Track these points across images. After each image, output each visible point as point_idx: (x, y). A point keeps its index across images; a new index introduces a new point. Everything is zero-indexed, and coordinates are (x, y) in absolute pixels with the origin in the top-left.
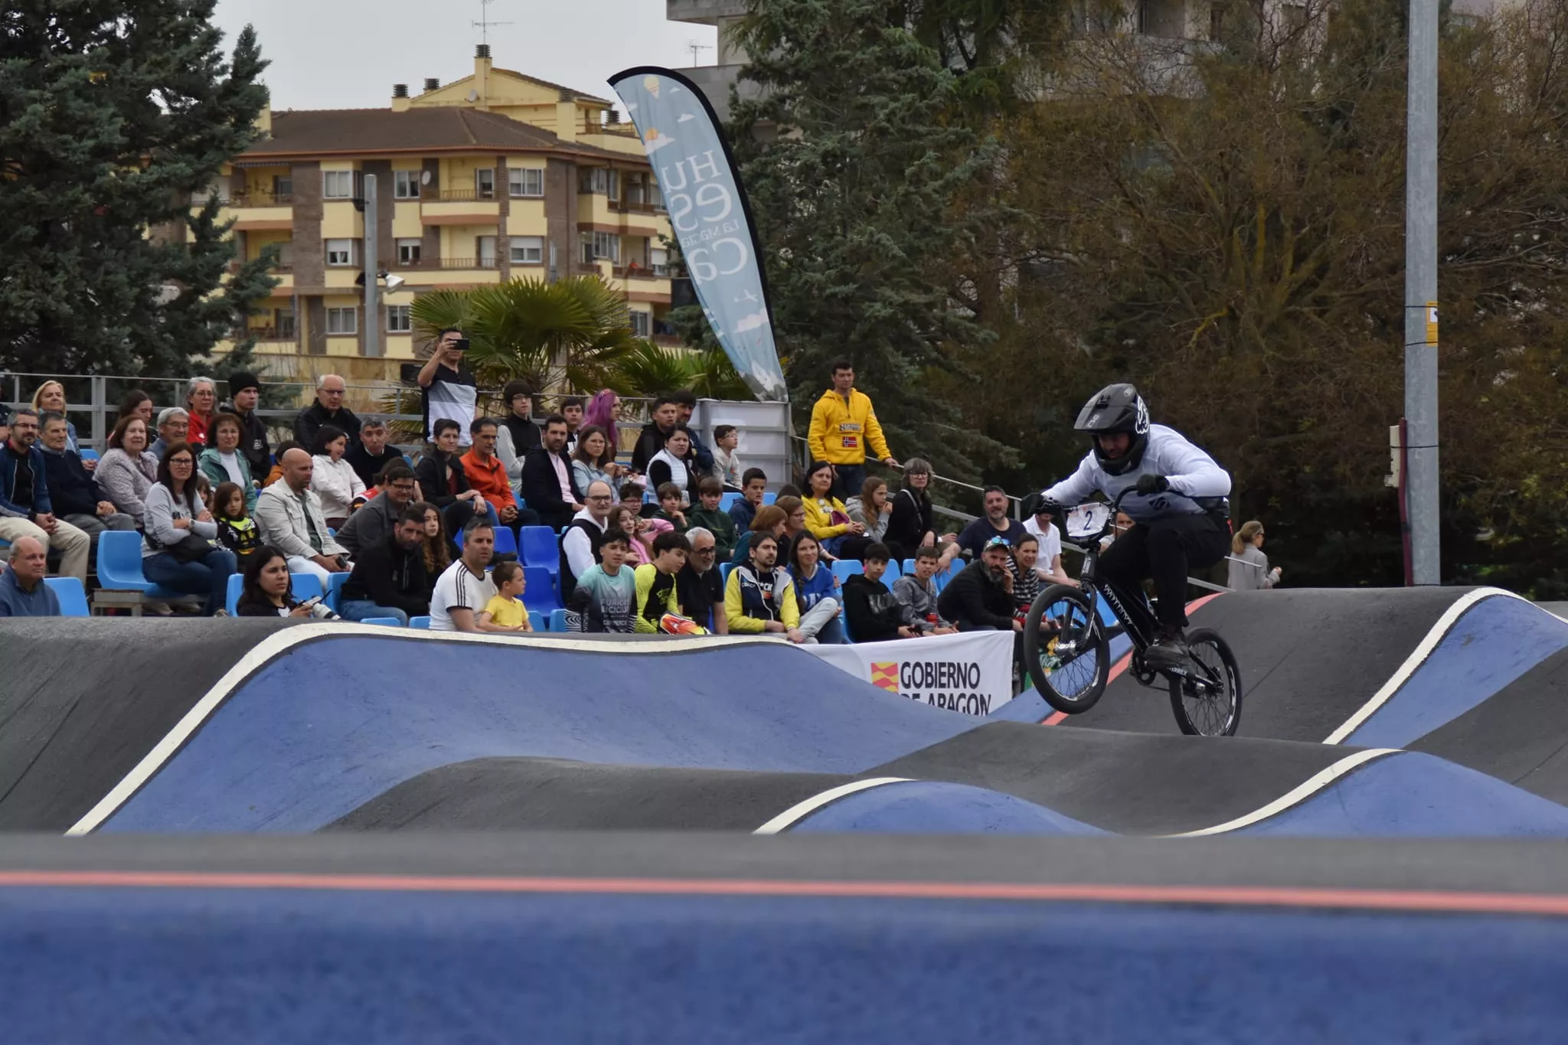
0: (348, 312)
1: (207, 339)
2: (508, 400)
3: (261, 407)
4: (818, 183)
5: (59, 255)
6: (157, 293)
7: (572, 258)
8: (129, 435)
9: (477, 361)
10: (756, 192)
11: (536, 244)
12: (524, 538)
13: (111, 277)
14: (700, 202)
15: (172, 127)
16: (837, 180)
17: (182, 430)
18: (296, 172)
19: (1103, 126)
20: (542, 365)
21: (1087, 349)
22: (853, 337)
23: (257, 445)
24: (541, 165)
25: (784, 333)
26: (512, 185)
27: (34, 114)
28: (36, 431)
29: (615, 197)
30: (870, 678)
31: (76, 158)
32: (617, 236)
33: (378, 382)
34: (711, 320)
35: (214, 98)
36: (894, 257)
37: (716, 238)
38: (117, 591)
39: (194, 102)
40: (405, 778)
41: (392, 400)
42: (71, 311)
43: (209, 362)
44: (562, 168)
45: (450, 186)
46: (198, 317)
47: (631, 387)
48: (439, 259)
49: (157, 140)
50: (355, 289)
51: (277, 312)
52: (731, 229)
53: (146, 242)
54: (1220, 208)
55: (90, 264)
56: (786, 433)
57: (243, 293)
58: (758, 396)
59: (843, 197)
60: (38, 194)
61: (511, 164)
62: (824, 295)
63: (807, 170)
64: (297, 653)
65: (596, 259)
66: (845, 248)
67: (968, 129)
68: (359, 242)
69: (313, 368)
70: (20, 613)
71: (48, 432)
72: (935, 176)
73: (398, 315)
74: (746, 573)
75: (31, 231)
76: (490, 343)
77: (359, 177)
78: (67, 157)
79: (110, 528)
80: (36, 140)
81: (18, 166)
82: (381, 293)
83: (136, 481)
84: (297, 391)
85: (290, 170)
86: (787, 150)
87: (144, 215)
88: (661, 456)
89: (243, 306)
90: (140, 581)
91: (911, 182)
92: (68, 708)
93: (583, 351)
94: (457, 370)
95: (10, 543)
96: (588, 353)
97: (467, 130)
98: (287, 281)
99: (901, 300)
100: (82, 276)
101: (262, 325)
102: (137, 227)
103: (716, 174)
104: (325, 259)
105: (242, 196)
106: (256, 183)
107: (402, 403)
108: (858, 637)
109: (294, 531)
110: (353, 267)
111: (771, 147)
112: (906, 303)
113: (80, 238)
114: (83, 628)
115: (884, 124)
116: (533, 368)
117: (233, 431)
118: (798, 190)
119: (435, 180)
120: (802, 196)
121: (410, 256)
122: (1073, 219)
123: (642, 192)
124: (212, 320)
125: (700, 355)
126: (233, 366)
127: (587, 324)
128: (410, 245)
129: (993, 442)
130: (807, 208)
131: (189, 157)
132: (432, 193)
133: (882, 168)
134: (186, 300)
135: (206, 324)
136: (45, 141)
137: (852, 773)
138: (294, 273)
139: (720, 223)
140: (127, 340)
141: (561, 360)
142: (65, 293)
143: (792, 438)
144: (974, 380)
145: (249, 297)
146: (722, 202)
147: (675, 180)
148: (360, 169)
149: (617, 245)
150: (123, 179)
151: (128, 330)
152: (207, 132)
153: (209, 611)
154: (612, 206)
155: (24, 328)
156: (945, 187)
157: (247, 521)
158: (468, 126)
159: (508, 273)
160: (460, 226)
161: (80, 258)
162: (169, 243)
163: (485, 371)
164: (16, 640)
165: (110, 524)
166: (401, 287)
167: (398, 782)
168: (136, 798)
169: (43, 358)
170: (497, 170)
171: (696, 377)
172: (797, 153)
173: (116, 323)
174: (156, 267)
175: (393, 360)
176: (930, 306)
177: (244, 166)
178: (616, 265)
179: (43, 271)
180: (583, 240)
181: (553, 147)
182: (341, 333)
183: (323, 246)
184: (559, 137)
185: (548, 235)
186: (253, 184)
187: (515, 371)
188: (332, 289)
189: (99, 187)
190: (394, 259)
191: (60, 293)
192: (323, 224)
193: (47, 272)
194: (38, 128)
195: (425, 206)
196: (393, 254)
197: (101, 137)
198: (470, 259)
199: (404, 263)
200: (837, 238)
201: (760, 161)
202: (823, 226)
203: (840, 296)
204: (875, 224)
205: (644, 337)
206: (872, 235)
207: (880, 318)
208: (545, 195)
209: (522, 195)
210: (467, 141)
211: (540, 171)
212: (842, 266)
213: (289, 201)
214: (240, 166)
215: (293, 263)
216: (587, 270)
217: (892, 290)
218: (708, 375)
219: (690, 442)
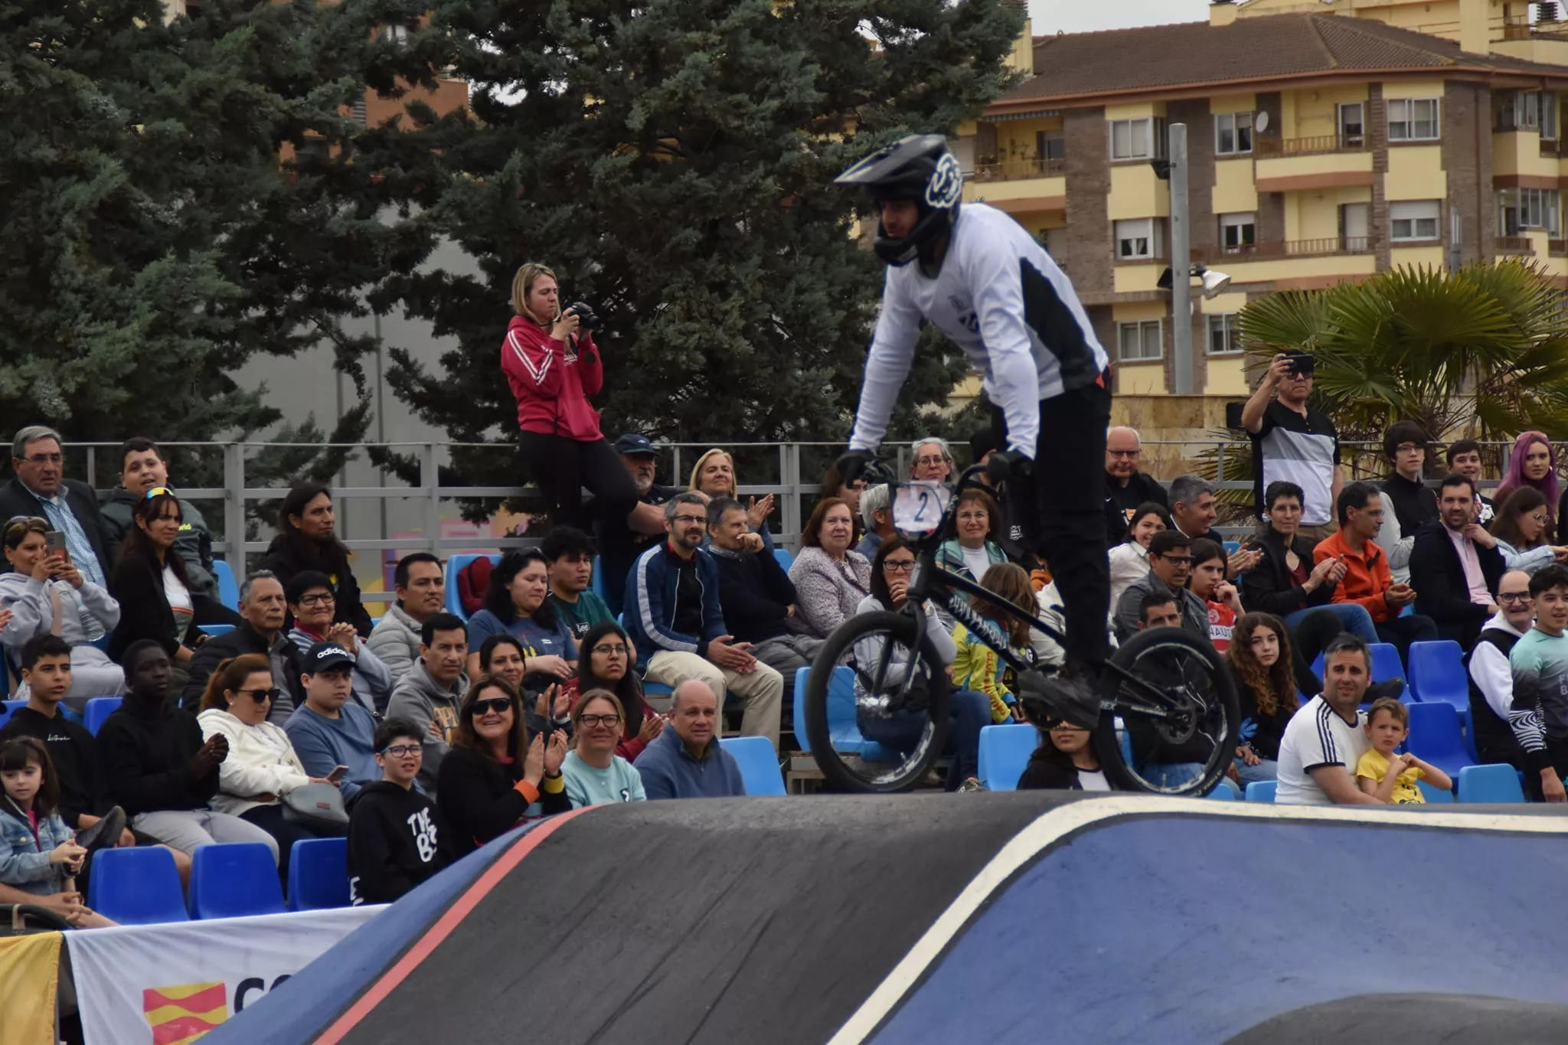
0: (1149, 327)
1: (942, 380)
2: (1389, 452)
5: (733, 268)
7: (1486, 231)
9: (1337, 396)
11: (1430, 212)
12: (1415, 660)
13: (806, 297)
15: (888, 74)
18: (1070, 124)
20: (1437, 396)
23: (1015, 534)
24: (1435, 92)
26: (1392, 124)
27: (696, 66)
28: (703, 526)
29: (1551, 133)
31: (753, 126)
32: (1555, 192)
33: (1194, 431)
35: (947, 27)
39: (919, 35)
41: (1214, 458)
42: (751, 349)
43: (945, 413)
44: (1470, 95)
45: (1297, 131)
48: (1283, 241)
49: (867, 94)
50: (1158, 293)
53: (855, 242)
55: (777, 280)
60: (702, 182)
61: (1389, 93)
64: (1077, 842)
65: (1523, 229)
68: (1163, 223)
71: (726, 526)
73: (1224, 328)
75: (692, 235)
76: (1358, 368)
77: (1161, 127)
78: (743, 125)
80: (698, 104)
81: (672, 141)
82: (1198, 297)
83: (841, 593)
85: (1061, 121)
87: (850, 204)
90: (854, 739)
92: (757, 930)
93: (1500, 374)
94: (1305, 414)
95: (673, 688)
96: (1507, 378)
97: (1321, 46)
100: (765, 298)
102: (841, 222)
104: (1115, 251)
105: (991, 165)
106: (1013, 143)
107: (1228, 462)
110: (1156, 261)
113: (761, 242)
114: (773, 813)
116: (1425, 402)
117: (979, 515)
119: (1275, 125)
121: (1240, 240)
127: (1505, 331)
128: (1239, 223)
132: (1271, 144)
135: (941, 360)
136: (710, 104)
140: (829, 387)
141: (1469, 386)
142: (742, 323)
148: (1164, 115)
149: (1556, 205)
150: (820, 154)
151: (830, 372)
152: (936, 79)
154: (1546, 148)
155: (688, 376)
158: (1324, 39)
159: (1388, 258)
160: (1314, 191)
161: (762, 272)
163: (1351, 409)
165: (811, 655)
166: (1226, 286)
169: (713, 418)
170: (1368, 104)
173: (814, 363)
175: (1215, 398)
177: (993, 120)
178: (1554, 238)
179: (711, 292)
180: (1503, 203)
181: (1453, 64)
182: (1140, 359)
183: (1110, 232)
184: (1464, 48)
185: (1448, 196)
186: (1007, 146)
187: (1398, 408)
188: (1124, 294)
189: (786, 167)
190: (1216, 245)
191: (735, 324)
192: (1111, 198)
193: (716, 295)
194: (701, 87)
195: (1260, 164)
196: (1214, 238)
197: (788, 95)
198: (1330, 239)
199: (1230, 251)
208: (1442, 137)
209: (1408, 139)
210: (1324, 64)
211: (1435, 101)
213: (1060, 168)
214: (988, 121)
215: (1068, 259)
216: (1508, 247)
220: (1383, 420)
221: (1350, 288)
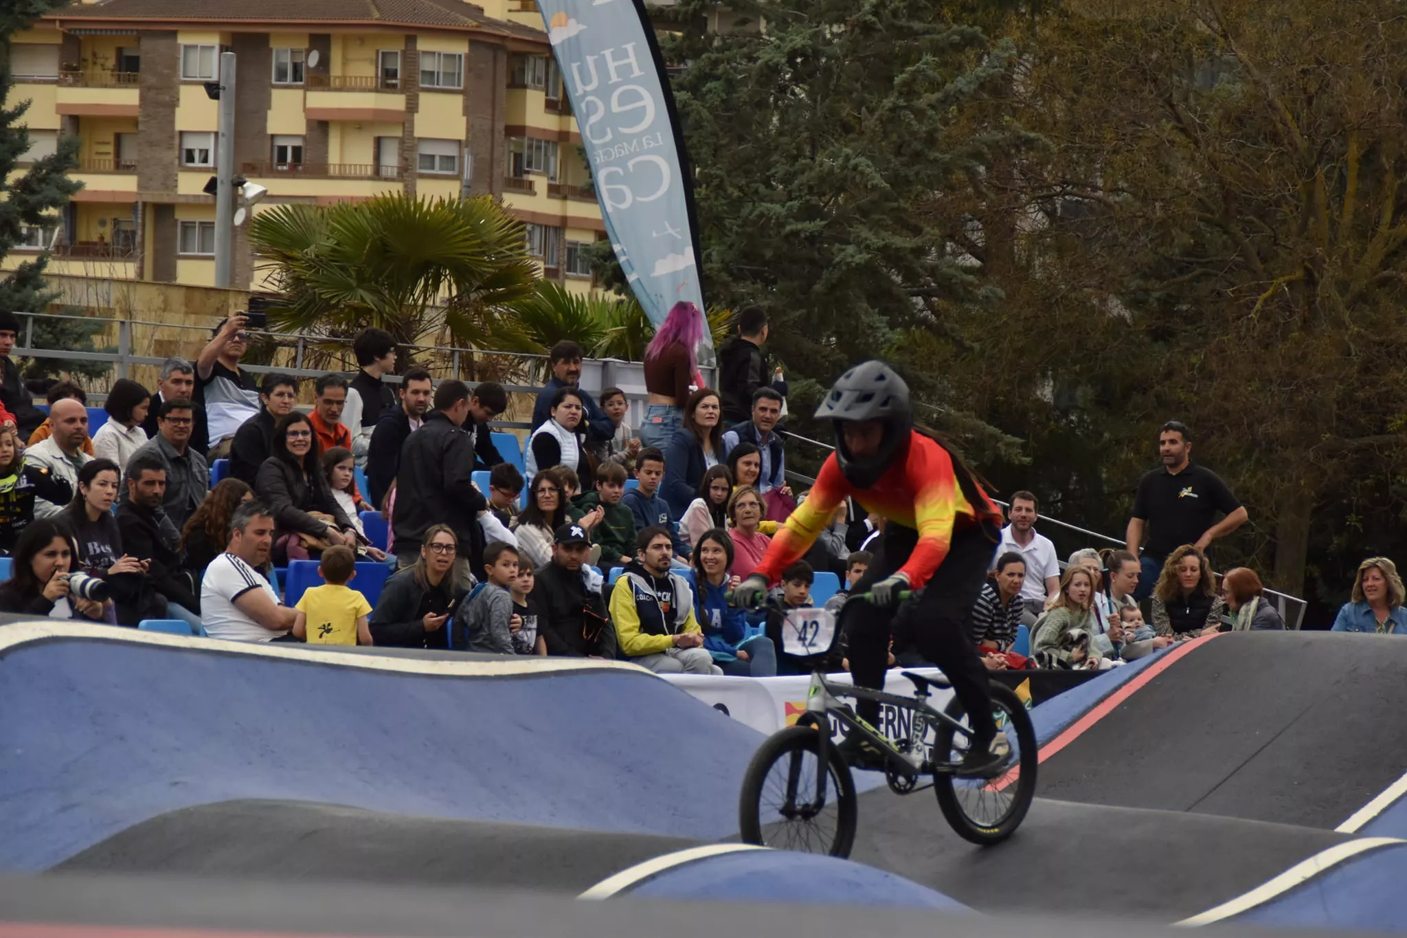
0: (206, 226)
4: (782, 89)
7: (497, 171)
9: (332, 298)
11: (452, 151)
14: (616, 108)
16: (807, 87)
18: (147, 45)
19: (1153, 30)
20: (415, 306)
21: (1127, 314)
22: (818, 287)
24: (461, 48)
26: (424, 72)
29: (555, 93)
30: (782, 722)
32: (555, 143)
34: (622, 259)
36: (875, 187)
37: (636, 154)
40: (136, 821)
44: (490, 54)
45: (344, 71)
47: (528, 338)
48: (326, 164)
51: (116, 222)
52: (652, 144)
54: (1302, 143)
57: (33, 199)
59: (814, 108)
61: (422, 45)
62: (783, 233)
63: (769, 72)
65: (528, 172)
66: (813, 174)
67: (978, 29)
72: (935, 86)
74: (639, 581)
76: (350, 276)
77: (223, 54)
84: (98, 327)
85: (138, 40)
86: (745, 45)
88: (547, 427)
91: (901, 94)
93: (467, 290)
96: (473, 295)
98: (112, 184)
99: (881, 243)
103: (637, 72)
104: (180, 158)
105: (73, 72)
106: (94, 55)
110: (209, 170)
111: (723, 40)
112: (886, 247)
115: (870, 18)
116: (404, 310)
119: (324, 63)
121: (289, 158)
122: (1108, 147)
125: (621, 302)
126: (18, 291)
127: (475, 255)
128: (290, 144)
129: (992, 429)
132: (320, 79)
133: (865, 74)
137: (713, 838)
138: (139, 174)
139: (638, 136)
144: (972, 349)
146: (643, 109)
147: (585, 80)
148: (228, 43)
154: (550, 106)
156: (945, 101)
157: (12, 479)
159: (414, 185)
160: (355, 123)
163: (342, 310)
166: (263, 197)
170: (404, 52)
171: (612, 331)
172: (757, 51)
175: (241, 292)
176: (920, 252)
177: (78, 33)
178: (553, 182)
180: (512, 148)
181: (477, 27)
182: (196, 253)
183: (177, 141)
184: (486, 14)
185: (467, 137)
186: (89, 56)
187: (380, 313)
188: (186, 196)
190: (268, 161)
192: (179, 112)
195: (310, 95)
196: (266, 155)
198: (366, 166)
199: (280, 168)
200: (803, 161)
201: (709, 58)
202: (786, 144)
203: (803, 235)
204: (853, 144)
205: (585, 275)
206: (847, 158)
207: (853, 265)
208: (465, 88)
209: (436, 86)
210: (368, 14)
211: (460, 56)
212: (808, 197)
213: (135, 81)
214: (72, 33)
215: (138, 161)
216: (514, 186)
217: (870, 230)
218: (628, 329)
219: (583, 410)
220: (368, 322)
221: (347, 207)
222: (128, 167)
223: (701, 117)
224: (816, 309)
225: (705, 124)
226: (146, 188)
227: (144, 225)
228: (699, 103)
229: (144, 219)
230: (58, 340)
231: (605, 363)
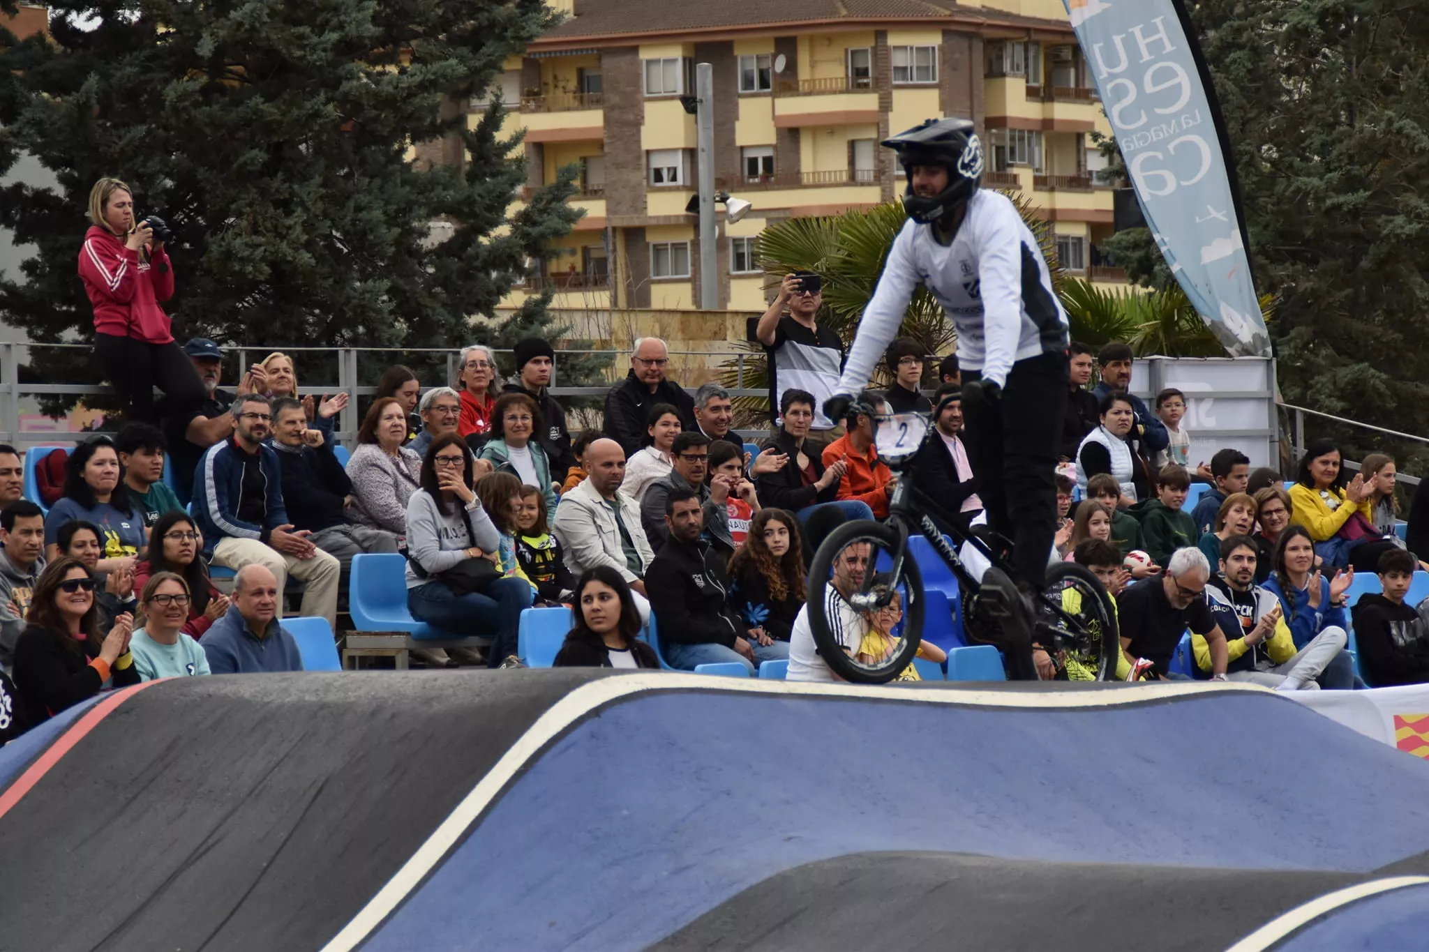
0: (679, 247)
1: (489, 293)
2: (891, 365)
3: (560, 383)
4: (1314, 53)
5: (296, 187)
6: (424, 234)
8: (385, 424)
9: (848, 312)
10: (1226, 69)
12: (912, 551)
13: (364, 215)
14: (1149, 88)
16: (1340, 49)
17: (451, 415)
18: (607, 62)
20: (934, 315)
22: (1365, 263)
23: (554, 434)
24: (934, 40)
25: (1266, 262)
26: (896, 68)
28: (267, 423)
29: (1036, 80)
30: (1392, 738)
31: (315, 57)
32: (1039, 133)
33: (717, 343)
34: (1163, 249)
36: (1422, 151)
37: (1172, 138)
38: (376, 634)
40: (754, 881)
41: (735, 368)
42: (313, 261)
43: (492, 323)
44: (964, 44)
45: (812, 74)
46: (477, 264)
48: (799, 172)
49: (420, 29)
50: (687, 217)
51: (586, 250)
52: (1191, 123)
53: (409, 166)
55: (337, 198)
56: (1270, 399)
57: (535, 230)
58: (1230, 350)
59: (1349, 71)
60: (265, 107)
61: (893, 40)
62: (1323, 209)
63: (1298, 35)
64: (605, 715)
65: (1011, 166)
66: (1353, 142)
68: (691, 154)
69: (629, 327)
70: (248, 668)
71: (282, 423)
73: (745, 250)
74: (1215, 592)
75: (258, 156)
76: (864, 287)
77: (690, 66)
78: (305, 56)
79: (366, 550)
80: (263, 34)
81: (240, 68)
82: (723, 221)
83: (396, 485)
84: (609, 360)
85: (599, 59)
86: (1269, 9)
87: (404, 131)
88: (1095, 435)
89: (534, 248)
90: (405, 620)
92: (311, 794)
94: (814, 328)
95: (235, 572)
98: (595, 210)
100: (326, 215)
101: (565, 268)
102: (396, 146)
103: (1169, 48)
104: (648, 178)
105: (535, 98)
106: (555, 77)
107: (747, 372)
108: (1377, 680)
109: (605, 550)
110: (685, 188)
113: (322, 163)
114: (328, 687)
116: (923, 320)
117: (524, 417)
118: (1286, 64)
119: (792, 67)
120: (1290, 72)
121: (761, 170)
123: (1072, 72)
124: (495, 267)
125: (1150, 294)
126: (524, 328)
128: (760, 155)
130: (1297, 88)
131: (464, 51)
132: (788, 84)
133: (1404, 29)
134: (463, 240)
135: (488, 274)
136: (275, 35)
137: (1365, 870)
138: (607, 199)
139: (1176, 115)
140: (385, 298)
142: (304, 238)
143: (1279, 407)
145: (542, 236)
146: (1178, 87)
147: (1112, 60)
148: (692, 55)
150: (377, 83)
151: (386, 284)
152: (484, 16)
153: (493, 658)
154: (1032, 93)
155: (254, 285)
157: (545, 538)
159: (891, 190)
160: (827, 127)
161: (323, 191)
162: (438, 167)
164: (240, 704)
165: (366, 544)
166: (748, 212)
167: (743, 887)
168: (400, 914)
169: (278, 324)
170: (875, 49)
171: (1145, 326)
172: (1284, 14)
173: (371, 276)
174: (422, 199)
175: (737, 313)
177: (537, 56)
178: (1038, 174)
179: (276, 208)
180: (993, 141)
181: (950, 16)
182: (670, 277)
183: (644, 161)
186: (550, 80)
188: (657, 218)
189: (346, 94)
190: (739, 174)
191: (298, 238)
192: (644, 130)
193: (280, 211)
194: (266, 19)
195: (777, 101)
196: (737, 168)
197: (347, 29)
198: (841, 171)
199: (751, 180)
200: (1341, 129)
201: (1231, 26)
202: (1321, 112)
203: (1345, 209)
204: (1395, 106)
205: (1078, 270)
206: (1390, 122)
207: (1404, 236)
208: (940, 81)
209: (910, 82)
210: (835, 12)
211: (933, 48)
212: (1349, 167)
213: (598, 101)
214: (532, 57)
215: (605, 185)
216: (998, 181)
217: (1420, 197)
218: (1162, 323)
219: (1134, 415)
221: (857, 215)
222: (596, 192)
223: (1226, 91)
224: (1364, 288)
225: (1231, 97)
226: (615, 212)
227: (615, 250)
228: (1223, 76)
229: (614, 244)
230: (569, 376)
231: (1152, 361)
